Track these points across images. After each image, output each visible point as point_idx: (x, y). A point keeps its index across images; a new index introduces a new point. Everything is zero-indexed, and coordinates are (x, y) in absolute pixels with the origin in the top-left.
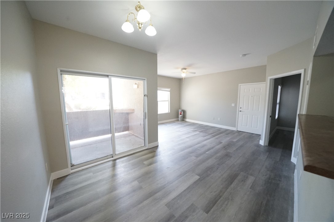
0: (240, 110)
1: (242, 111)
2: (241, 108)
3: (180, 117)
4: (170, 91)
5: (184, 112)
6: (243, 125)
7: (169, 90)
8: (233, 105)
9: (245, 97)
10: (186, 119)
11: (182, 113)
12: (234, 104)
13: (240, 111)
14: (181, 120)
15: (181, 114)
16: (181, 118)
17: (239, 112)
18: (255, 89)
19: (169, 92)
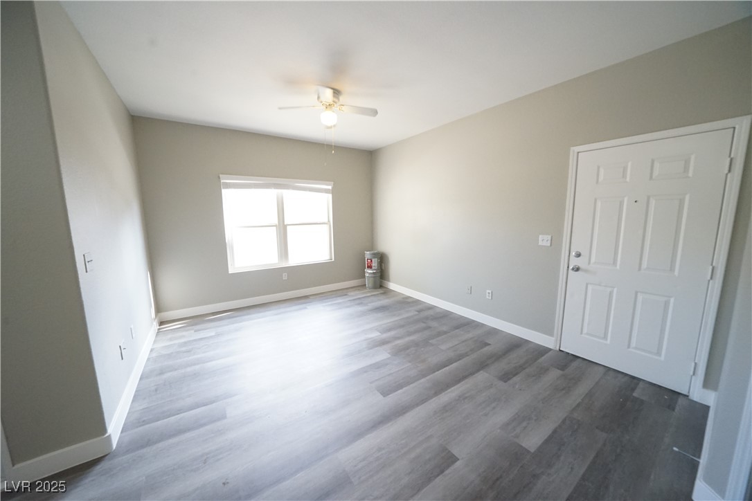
0: (574, 262)
1: (586, 271)
2: (578, 255)
3: (367, 275)
4: (334, 192)
5: (382, 259)
6: (585, 331)
7: (330, 187)
8: (544, 240)
9: (599, 204)
10: (389, 281)
11: (375, 264)
12: (549, 237)
13: (577, 269)
14: (370, 285)
15: (370, 267)
16: (372, 279)
17: (570, 271)
18: (657, 165)
19: (330, 196)
